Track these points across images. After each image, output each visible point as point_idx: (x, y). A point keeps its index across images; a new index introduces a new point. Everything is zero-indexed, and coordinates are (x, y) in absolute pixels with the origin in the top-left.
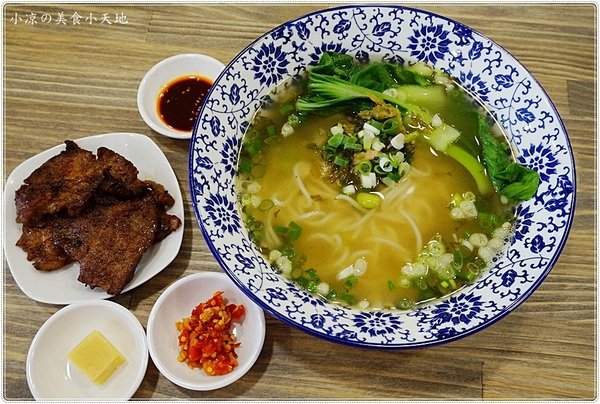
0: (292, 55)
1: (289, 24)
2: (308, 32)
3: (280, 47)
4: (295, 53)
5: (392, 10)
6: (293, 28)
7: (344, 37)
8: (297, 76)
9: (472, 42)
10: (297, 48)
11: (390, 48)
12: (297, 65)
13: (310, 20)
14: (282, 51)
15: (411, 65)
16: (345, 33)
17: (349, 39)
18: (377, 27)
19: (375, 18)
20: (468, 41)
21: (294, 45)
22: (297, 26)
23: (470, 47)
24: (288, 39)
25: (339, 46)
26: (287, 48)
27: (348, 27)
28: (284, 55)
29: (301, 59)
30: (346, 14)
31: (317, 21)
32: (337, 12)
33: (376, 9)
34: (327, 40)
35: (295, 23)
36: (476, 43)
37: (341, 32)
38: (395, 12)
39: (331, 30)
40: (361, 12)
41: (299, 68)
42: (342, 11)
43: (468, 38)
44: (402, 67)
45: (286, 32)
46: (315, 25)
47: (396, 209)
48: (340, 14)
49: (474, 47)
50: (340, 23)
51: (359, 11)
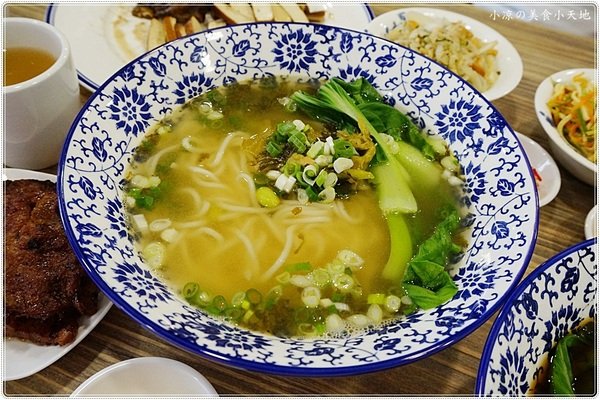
0: (323, 58)
1: (337, 30)
2: (351, 46)
3: (316, 43)
4: (326, 58)
5: (442, 70)
6: (339, 35)
7: (382, 72)
8: (316, 80)
9: (500, 135)
10: (331, 54)
11: (418, 107)
12: (322, 70)
13: (360, 37)
14: (315, 47)
15: (429, 134)
16: (385, 68)
17: (386, 77)
18: (419, 80)
19: (422, 70)
20: (496, 133)
21: (330, 51)
22: (344, 36)
23: (495, 140)
24: (327, 41)
25: (372, 78)
26: (322, 49)
27: (390, 65)
28: (315, 52)
29: (329, 67)
30: (397, 51)
31: (365, 42)
32: (390, 44)
33: (428, 61)
34: (365, 66)
35: (344, 31)
36: (503, 138)
37: (382, 65)
38: (443, 74)
39: (374, 59)
40: (412, 58)
41: (322, 74)
42: (395, 46)
43: (498, 131)
44: (420, 132)
45: (329, 34)
46: (360, 45)
47: (287, 226)
48: (391, 49)
49: (499, 141)
50: (386, 57)
51: (410, 55)
